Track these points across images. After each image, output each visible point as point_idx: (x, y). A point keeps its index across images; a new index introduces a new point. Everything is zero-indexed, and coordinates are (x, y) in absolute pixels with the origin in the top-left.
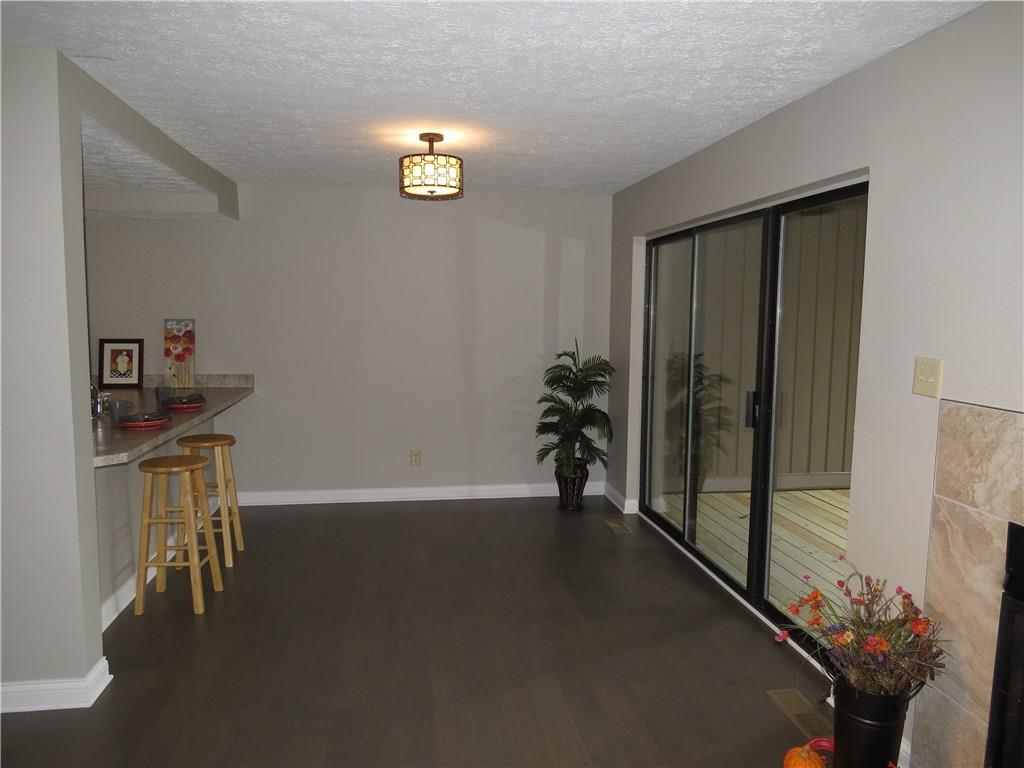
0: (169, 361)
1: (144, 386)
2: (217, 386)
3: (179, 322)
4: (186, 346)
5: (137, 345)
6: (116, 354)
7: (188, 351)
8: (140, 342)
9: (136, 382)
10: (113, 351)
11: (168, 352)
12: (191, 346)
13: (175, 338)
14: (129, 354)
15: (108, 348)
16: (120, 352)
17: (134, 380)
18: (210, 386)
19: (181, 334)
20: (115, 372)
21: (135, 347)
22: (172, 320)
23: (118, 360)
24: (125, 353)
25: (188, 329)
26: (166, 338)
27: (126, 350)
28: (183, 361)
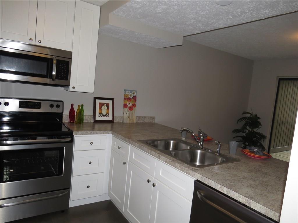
0: (126, 110)
1: (115, 121)
2: (142, 122)
3: (131, 91)
4: (133, 103)
5: (111, 101)
6: (101, 105)
7: (134, 105)
8: (113, 100)
9: (111, 119)
10: (100, 104)
11: (125, 106)
12: (135, 103)
13: (129, 99)
14: (108, 105)
15: (98, 101)
16: (103, 104)
17: (110, 118)
18: (139, 122)
19: (131, 97)
20: (101, 114)
21: (110, 102)
22: (129, 90)
23: (102, 108)
24: (105, 105)
25: (135, 95)
26: (125, 99)
27: (106, 104)
28: (132, 110)
